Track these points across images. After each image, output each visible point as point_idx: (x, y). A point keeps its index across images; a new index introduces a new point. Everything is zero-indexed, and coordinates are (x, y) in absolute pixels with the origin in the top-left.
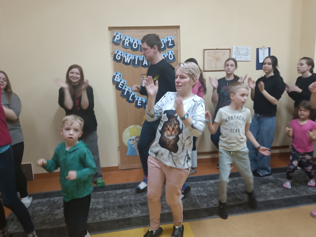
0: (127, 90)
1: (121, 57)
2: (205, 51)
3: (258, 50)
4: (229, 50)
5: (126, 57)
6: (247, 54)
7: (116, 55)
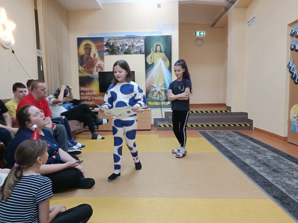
0: (295, 73)
1: (294, 46)
5: (296, 45)
7: (291, 45)
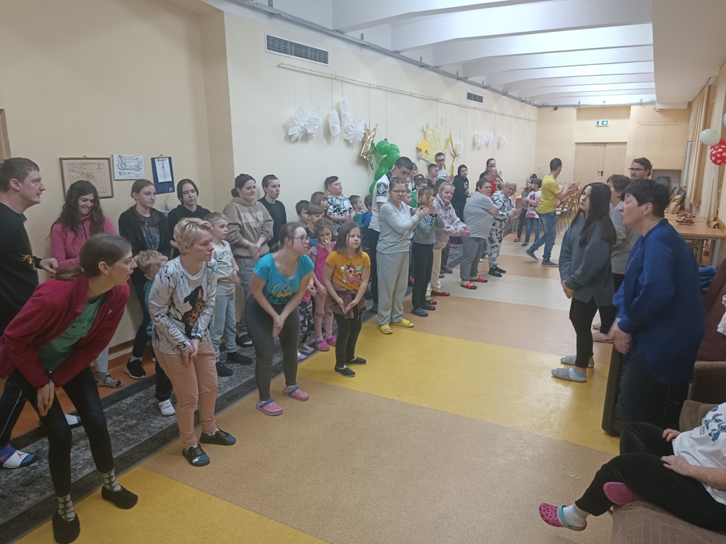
2: (64, 161)
3: (153, 160)
4: (107, 161)
6: (138, 168)
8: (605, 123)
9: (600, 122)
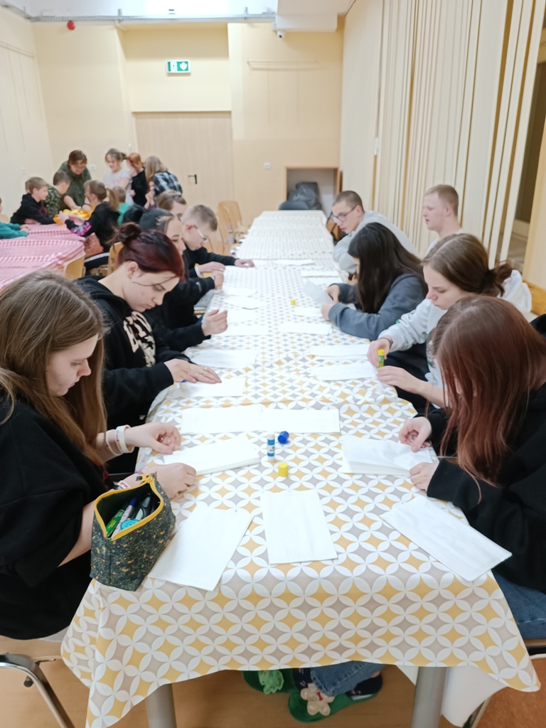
8: (183, 66)
9: (174, 63)
